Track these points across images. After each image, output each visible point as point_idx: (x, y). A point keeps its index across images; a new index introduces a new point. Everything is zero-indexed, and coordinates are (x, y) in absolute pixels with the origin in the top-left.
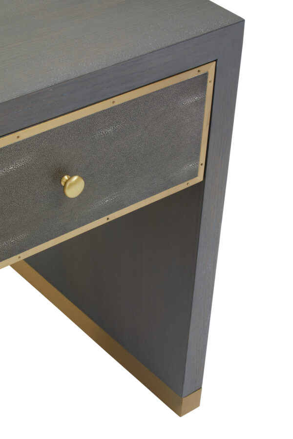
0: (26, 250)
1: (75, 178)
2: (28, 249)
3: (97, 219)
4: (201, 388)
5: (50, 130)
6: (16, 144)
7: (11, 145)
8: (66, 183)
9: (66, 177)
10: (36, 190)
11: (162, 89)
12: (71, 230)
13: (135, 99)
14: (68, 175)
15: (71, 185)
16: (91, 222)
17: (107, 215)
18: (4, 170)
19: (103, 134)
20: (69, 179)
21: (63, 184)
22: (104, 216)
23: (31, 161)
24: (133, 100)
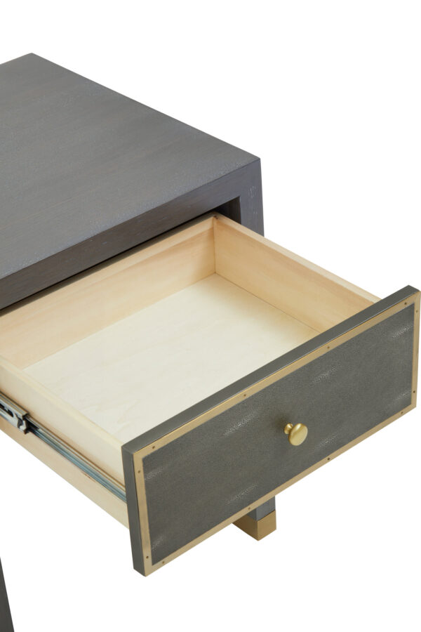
1: (299, 426)
3: (319, 461)
4: (275, 510)
5: (273, 384)
6: (243, 402)
8: (290, 431)
9: (289, 426)
10: (262, 442)
12: (295, 475)
14: (290, 423)
15: (295, 433)
16: (313, 464)
17: (328, 455)
19: (320, 379)
20: (293, 427)
21: (286, 432)
22: (325, 456)
23: (257, 415)
24: (346, 342)
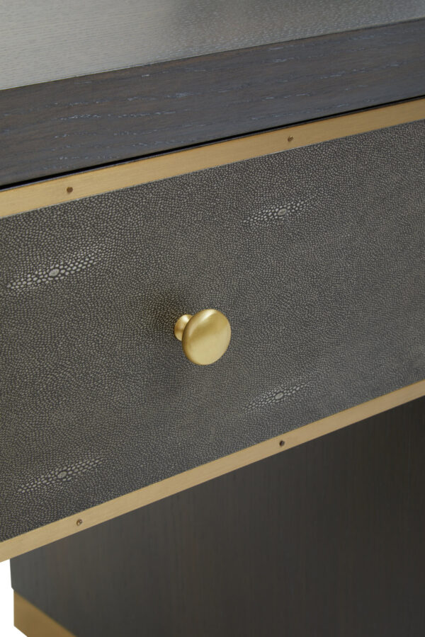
0: (94, 504)
2: (100, 503)
3: (258, 442)
5: (146, 185)
6: (65, 208)
7: (53, 209)
9: (185, 319)
10: (115, 343)
11: (393, 127)
12: (201, 462)
13: (335, 141)
15: (199, 333)
16: (245, 446)
17: (280, 433)
18: (37, 276)
19: (268, 217)
20: (192, 320)
22: (274, 435)
23: (103, 261)
24: (332, 142)
